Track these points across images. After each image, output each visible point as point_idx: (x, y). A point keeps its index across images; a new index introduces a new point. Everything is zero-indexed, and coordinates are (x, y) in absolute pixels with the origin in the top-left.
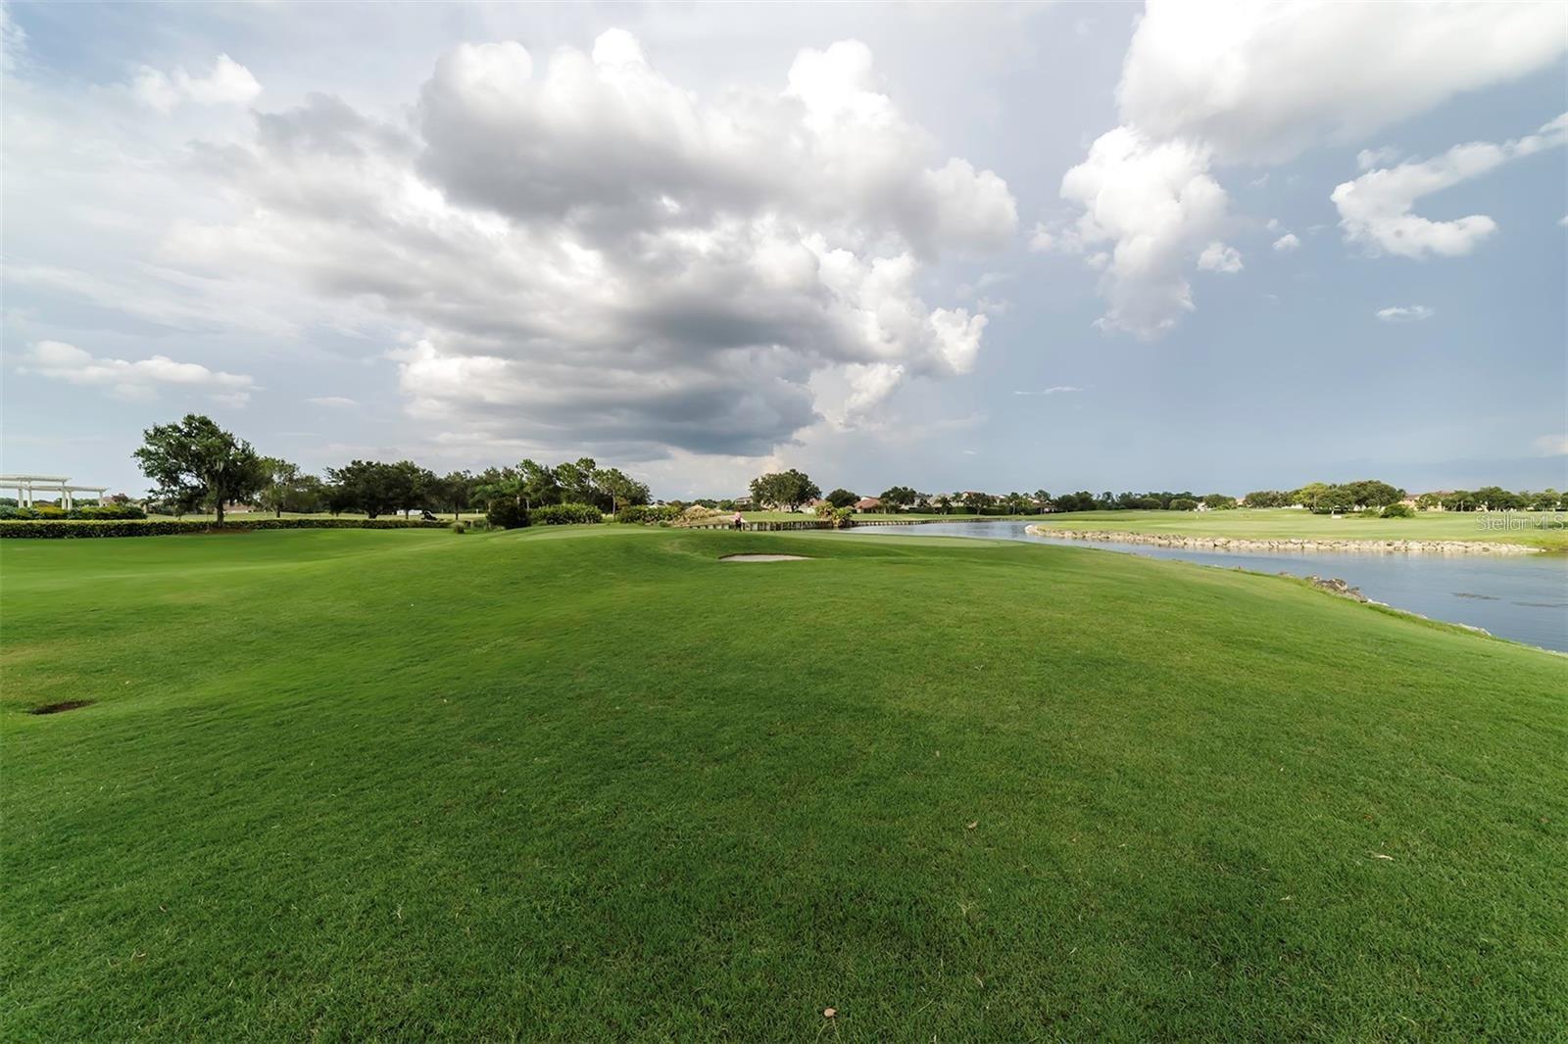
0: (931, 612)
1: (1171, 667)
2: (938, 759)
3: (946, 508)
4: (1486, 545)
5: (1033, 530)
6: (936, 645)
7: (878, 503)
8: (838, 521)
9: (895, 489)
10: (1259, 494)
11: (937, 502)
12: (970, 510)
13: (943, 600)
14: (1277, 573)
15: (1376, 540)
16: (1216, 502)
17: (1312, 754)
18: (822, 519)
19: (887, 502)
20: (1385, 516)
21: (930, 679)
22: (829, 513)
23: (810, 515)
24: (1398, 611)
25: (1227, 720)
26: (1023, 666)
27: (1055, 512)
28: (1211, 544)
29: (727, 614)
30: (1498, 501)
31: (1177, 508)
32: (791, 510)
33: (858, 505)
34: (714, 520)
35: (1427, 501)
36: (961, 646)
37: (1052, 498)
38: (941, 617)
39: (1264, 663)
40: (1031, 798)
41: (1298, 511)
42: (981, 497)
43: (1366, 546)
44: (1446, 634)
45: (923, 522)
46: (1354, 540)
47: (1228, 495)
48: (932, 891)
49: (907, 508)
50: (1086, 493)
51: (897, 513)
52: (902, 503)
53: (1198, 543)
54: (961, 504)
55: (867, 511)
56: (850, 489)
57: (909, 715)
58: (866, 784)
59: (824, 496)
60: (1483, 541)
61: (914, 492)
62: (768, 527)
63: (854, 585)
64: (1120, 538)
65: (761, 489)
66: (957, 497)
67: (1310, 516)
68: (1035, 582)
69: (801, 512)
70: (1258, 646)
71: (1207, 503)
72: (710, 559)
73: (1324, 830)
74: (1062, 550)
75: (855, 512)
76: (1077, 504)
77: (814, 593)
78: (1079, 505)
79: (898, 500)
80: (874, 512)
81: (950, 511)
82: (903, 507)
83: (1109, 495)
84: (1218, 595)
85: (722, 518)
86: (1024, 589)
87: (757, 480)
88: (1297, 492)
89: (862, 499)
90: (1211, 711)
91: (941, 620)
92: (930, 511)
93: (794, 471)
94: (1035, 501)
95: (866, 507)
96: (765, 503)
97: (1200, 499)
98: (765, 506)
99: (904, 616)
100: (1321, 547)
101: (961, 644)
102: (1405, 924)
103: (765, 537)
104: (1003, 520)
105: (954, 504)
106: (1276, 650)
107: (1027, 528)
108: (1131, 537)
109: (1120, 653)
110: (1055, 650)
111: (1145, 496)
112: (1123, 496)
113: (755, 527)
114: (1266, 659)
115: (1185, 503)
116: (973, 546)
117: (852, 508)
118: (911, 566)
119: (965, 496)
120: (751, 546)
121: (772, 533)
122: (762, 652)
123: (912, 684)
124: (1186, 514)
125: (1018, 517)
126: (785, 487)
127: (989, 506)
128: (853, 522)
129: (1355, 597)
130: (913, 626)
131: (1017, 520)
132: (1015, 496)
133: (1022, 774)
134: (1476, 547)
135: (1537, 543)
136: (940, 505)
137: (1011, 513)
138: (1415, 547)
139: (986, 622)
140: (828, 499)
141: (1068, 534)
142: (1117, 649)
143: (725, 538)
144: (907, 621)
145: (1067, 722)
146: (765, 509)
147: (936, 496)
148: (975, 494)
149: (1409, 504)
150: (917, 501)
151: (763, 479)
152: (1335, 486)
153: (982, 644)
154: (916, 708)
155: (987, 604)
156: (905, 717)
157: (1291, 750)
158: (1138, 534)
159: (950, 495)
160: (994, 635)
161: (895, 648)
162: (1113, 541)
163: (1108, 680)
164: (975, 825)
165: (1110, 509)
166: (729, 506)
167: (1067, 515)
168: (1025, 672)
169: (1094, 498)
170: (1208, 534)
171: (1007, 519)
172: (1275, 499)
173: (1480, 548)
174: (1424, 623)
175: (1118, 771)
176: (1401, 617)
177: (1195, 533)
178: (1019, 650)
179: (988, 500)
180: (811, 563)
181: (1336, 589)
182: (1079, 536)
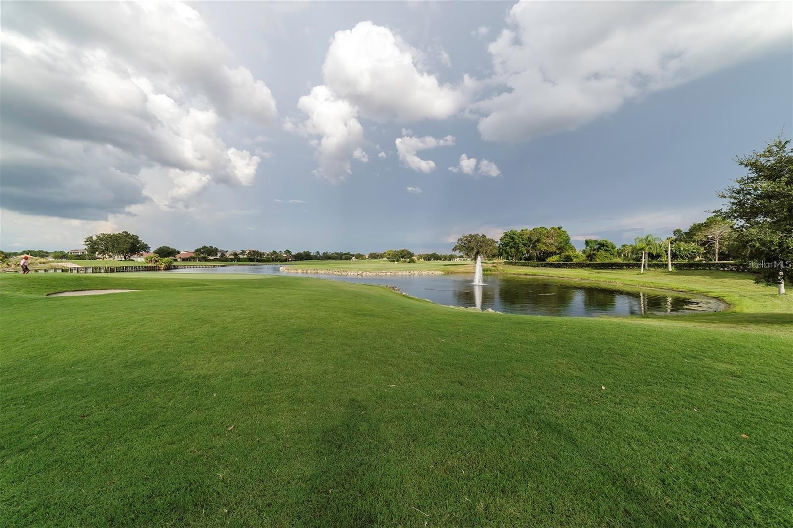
0: (219, 317)
1: (333, 328)
2: (214, 398)
3: (236, 258)
4: (432, 272)
5: (284, 270)
6: (220, 334)
7: (193, 255)
8: (163, 266)
9: (205, 247)
10: (373, 253)
11: (231, 255)
12: (251, 260)
13: (227, 309)
14: (377, 285)
15: (406, 271)
16: (359, 256)
17: (377, 354)
18: (150, 265)
19: (199, 254)
20: (409, 262)
21: (215, 354)
22: (156, 261)
23: (141, 262)
24: (410, 296)
25: (351, 347)
26: (267, 338)
27: (294, 260)
28: (357, 274)
29: (48, 336)
30: (436, 257)
31: (345, 259)
32: (124, 259)
33: (178, 256)
34: (47, 266)
35: (420, 257)
36: (235, 333)
37: (292, 254)
38: (224, 318)
39: (366, 321)
40: (265, 404)
41: (384, 260)
42: (256, 253)
43: (404, 273)
44: (421, 303)
45: (222, 266)
46: (401, 271)
47: (363, 254)
48: (202, 473)
49: (212, 258)
50: (308, 251)
51: (205, 261)
52: (209, 255)
53: (352, 274)
54: (246, 256)
55: (184, 260)
56: (172, 246)
57: (198, 377)
58: (164, 426)
59: (152, 250)
60: (432, 270)
61: (217, 249)
62: (102, 271)
63: (168, 305)
64: (322, 272)
65: (95, 244)
66: (243, 252)
67: (389, 262)
68: (279, 295)
69: (133, 260)
70: (365, 315)
71: (356, 257)
72: (35, 296)
73: (377, 382)
74: (296, 279)
75: (176, 260)
76: (304, 257)
77: (136, 313)
78: (305, 257)
79: (206, 254)
80: (190, 260)
81: (239, 260)
82: (210, 257)
83: (318, 252)
84: (356, 295)
85: (53, 264)
86: (272, 299)
87: (91, 237)
88: (385, 253)
89: (182, 252)
90: (345, 344)
91: (224, 320)
92: (227, 260)
93: (126, 233)
94: (285, 255)
95: (184, 257)
96: (100, 253)
97: (353, 255)
98: (99, 256)
99: (201, 320)
100: (392, 274)
101: (234, 332)
102: (396, 408)
103: (98, 278)
104: (268, 264)
105: (241, 256)
106: (371, 315)
107: (280, 268)
108: (327, 272)
109: (313, 325)
110: (284, 328)
111: (333, 254)
112: (324, 253)
113: (90, 270)
114: (367, 320)
115: (347, 257)
116: (251, 278)
117: (173, 258)
118: (210, 291)
119: (247, 252)
120: (80, 285)
121: (105, 275)
122: (83, 359)
123: (202, 359)
124: (348, 261)
125: (276, 263)
126: (119, 244)
127: (261, 257)
128: (174, 266)
129: (399, 292)
130: (206, 325)
131: (276, 265)
132: (274, 252)
133: (261, 393)
134: (430, 273)
135: (443, 271)
136: (233, 257)
137: (273, 261)
138: (416, 273)
139: (250, 318)
140: (155, 252)
141: (300, 271)
142: (312, 324)
143: (53, 279)
144: (203, 323)
145: (286, 362)
146: (100, 258)
147: (230, 252)
148: (253, 251)
149: (415, 258)
150: (219, 254)
151: (98, 237)
152: (395, 251)
153: (247, 330)
154: (203, 372)
155: (251, 309)
156: (196, 379)
157: (371, 354)
158: (329, 270)
159: (239, 251)
160: (254, 325)
161: (193, 340)
162: (319, 274)
163: (307, 338)
164: (232, 427)
165: (318, 259)
166: (62, 256)
167: (299, 262)
168: (268, 341)
169: (312, 254)
170: (355, 270)
171: (270, 264)
172: (378, 255)
173: (431, 273)
174: (417, 300)
175: (307, 379)
176: (411, 298)
177: (351, 270)
178: (266, 330)
179: (261, 254)
180: (136, 294)
181: (394, 290)
182: (305, 272)
